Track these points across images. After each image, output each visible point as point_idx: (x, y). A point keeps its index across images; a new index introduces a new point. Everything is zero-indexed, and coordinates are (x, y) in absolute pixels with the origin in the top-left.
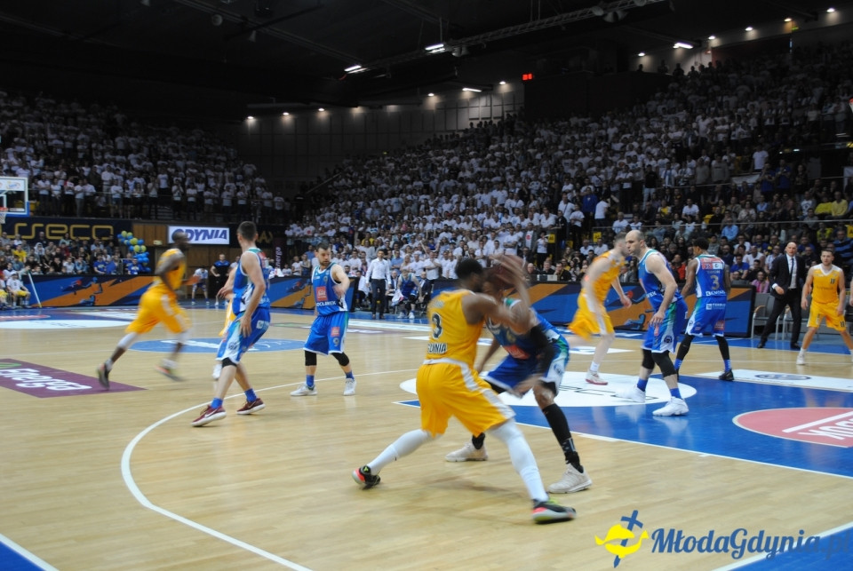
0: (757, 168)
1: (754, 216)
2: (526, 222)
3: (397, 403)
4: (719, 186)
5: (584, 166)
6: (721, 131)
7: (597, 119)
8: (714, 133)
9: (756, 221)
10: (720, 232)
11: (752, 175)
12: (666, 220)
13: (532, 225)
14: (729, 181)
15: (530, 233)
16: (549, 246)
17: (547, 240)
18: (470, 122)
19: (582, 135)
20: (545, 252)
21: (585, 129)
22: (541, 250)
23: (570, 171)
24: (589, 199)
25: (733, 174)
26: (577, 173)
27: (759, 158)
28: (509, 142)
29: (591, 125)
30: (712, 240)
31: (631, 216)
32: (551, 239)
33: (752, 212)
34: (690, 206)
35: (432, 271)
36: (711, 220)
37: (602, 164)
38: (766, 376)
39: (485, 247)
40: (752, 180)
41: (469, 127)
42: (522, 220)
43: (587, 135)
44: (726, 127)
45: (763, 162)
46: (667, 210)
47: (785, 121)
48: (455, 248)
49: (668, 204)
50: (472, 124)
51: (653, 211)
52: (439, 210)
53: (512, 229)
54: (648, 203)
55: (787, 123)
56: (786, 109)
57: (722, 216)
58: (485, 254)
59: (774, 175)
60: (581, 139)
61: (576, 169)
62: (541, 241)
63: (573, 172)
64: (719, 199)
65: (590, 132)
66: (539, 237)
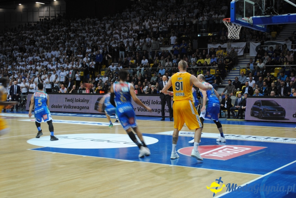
0: (172, 43)
1: (171, 65)
2: (70, 66)
3: (29, 149)
4: (156, 51)
5: (95, 41)
6: (155, 27)
7: (100, 19)
8: (151, 28)
9: (172, 67)
10: (158, 72)
11: (170, 46)
12: (133, 66)
13: (73, 67)
14: (159, 49)
15: (71, 71)
16: (81, 77)
17: (80, 74)
18: (39, 18)
19: (94, 26)
20: (79, 80)
21: (94, 24)
22: (78, 79)
23: (89, 43)
24: (99, 56)
25: (161, 46)
26: (92, 44)
27: (173, 39)
28: (59, 28)
29: (97, 22)
30: (154, 75)
31: (117, 64)
32: (81, 74)
33: (170, 63)
34: (144, 60)
35: (24, 89)
36: (153, 66)
37: (103, 40)
38: (185, 133)
39: (50, 78)
40: (170, 49)
41: (39, 21)
42: (68, 65)
43: (96, 26)
44: (156, 25)
45: (175, 41)
46: (134, 61)
47: (181, 23)
48: (35, 78)
49: (134, 59)
50: (40, 19)
51: (127, 62)
52: (27, 60)
53: (63, 69)
54: (125, 58)
55: (182, 24)
56: (182, 18)
57: (157, 65)
58: (50, 81)
59: (180, 47)
60: (94, 28)
61: (91, 42)
62: (77, 75)
63: (90, 43)
64: (156, 57)
65: (97, 25)
66: (76, 73)
